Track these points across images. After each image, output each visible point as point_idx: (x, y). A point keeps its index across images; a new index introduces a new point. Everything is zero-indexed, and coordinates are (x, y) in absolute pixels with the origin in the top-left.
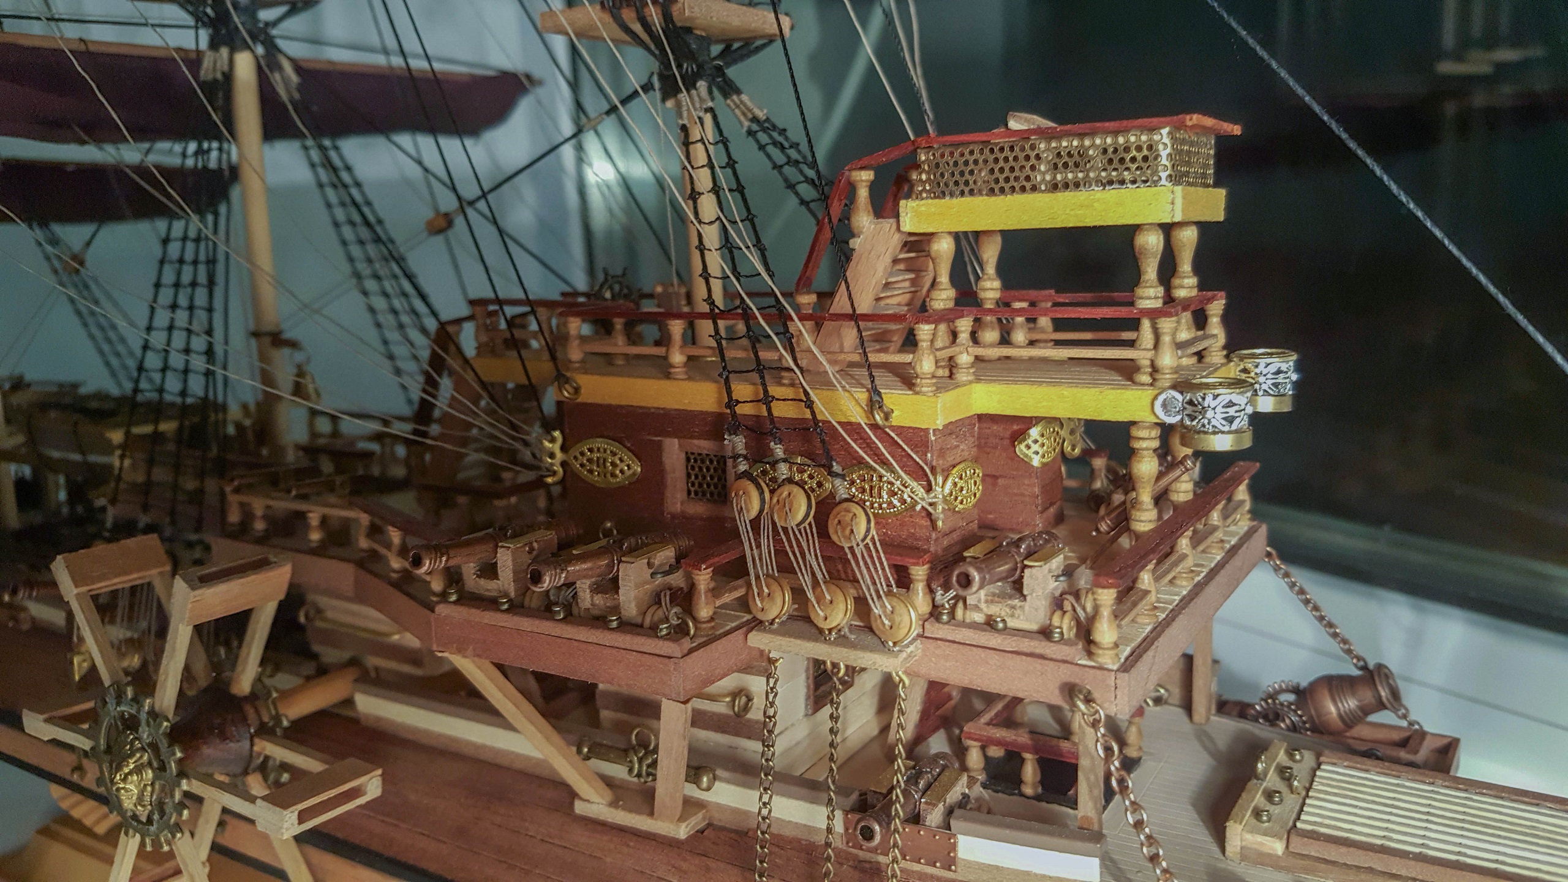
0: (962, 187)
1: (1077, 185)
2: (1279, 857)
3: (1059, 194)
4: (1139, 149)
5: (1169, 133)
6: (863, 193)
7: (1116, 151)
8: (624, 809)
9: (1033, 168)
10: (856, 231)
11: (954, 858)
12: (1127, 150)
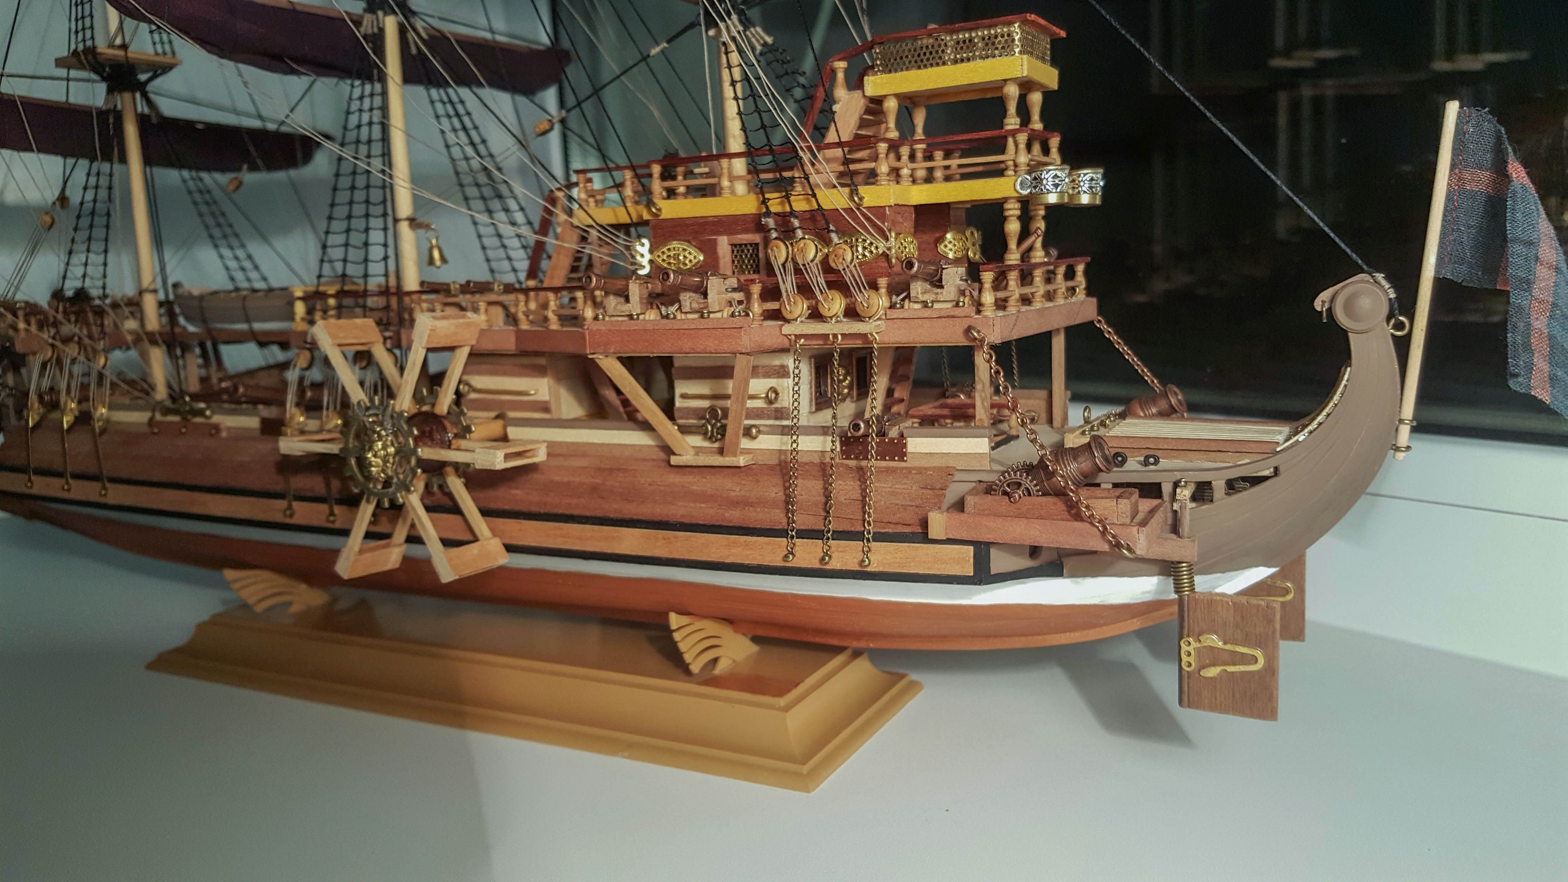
0: (901, 66)
1: (969, 60)
3: (958, 65)
4: (1003, 36)
5: (1019, 26)
6: (840, 76)
7: (989, 39)
9: (943, 51)
10: (837, 100)
11: (906, 453)
12: (996, 37)
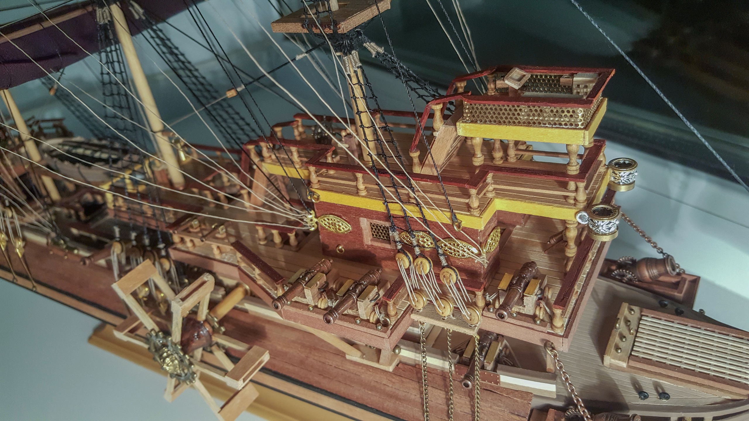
0: (485, 118)
2: (624, 368)
4: (568, 112)
6: (438, 114)
7: (557, 112)
8: (366, 359)
9: (518, 114)
10: (436, 129)
11: (499, 381)
12: (563, 112)
